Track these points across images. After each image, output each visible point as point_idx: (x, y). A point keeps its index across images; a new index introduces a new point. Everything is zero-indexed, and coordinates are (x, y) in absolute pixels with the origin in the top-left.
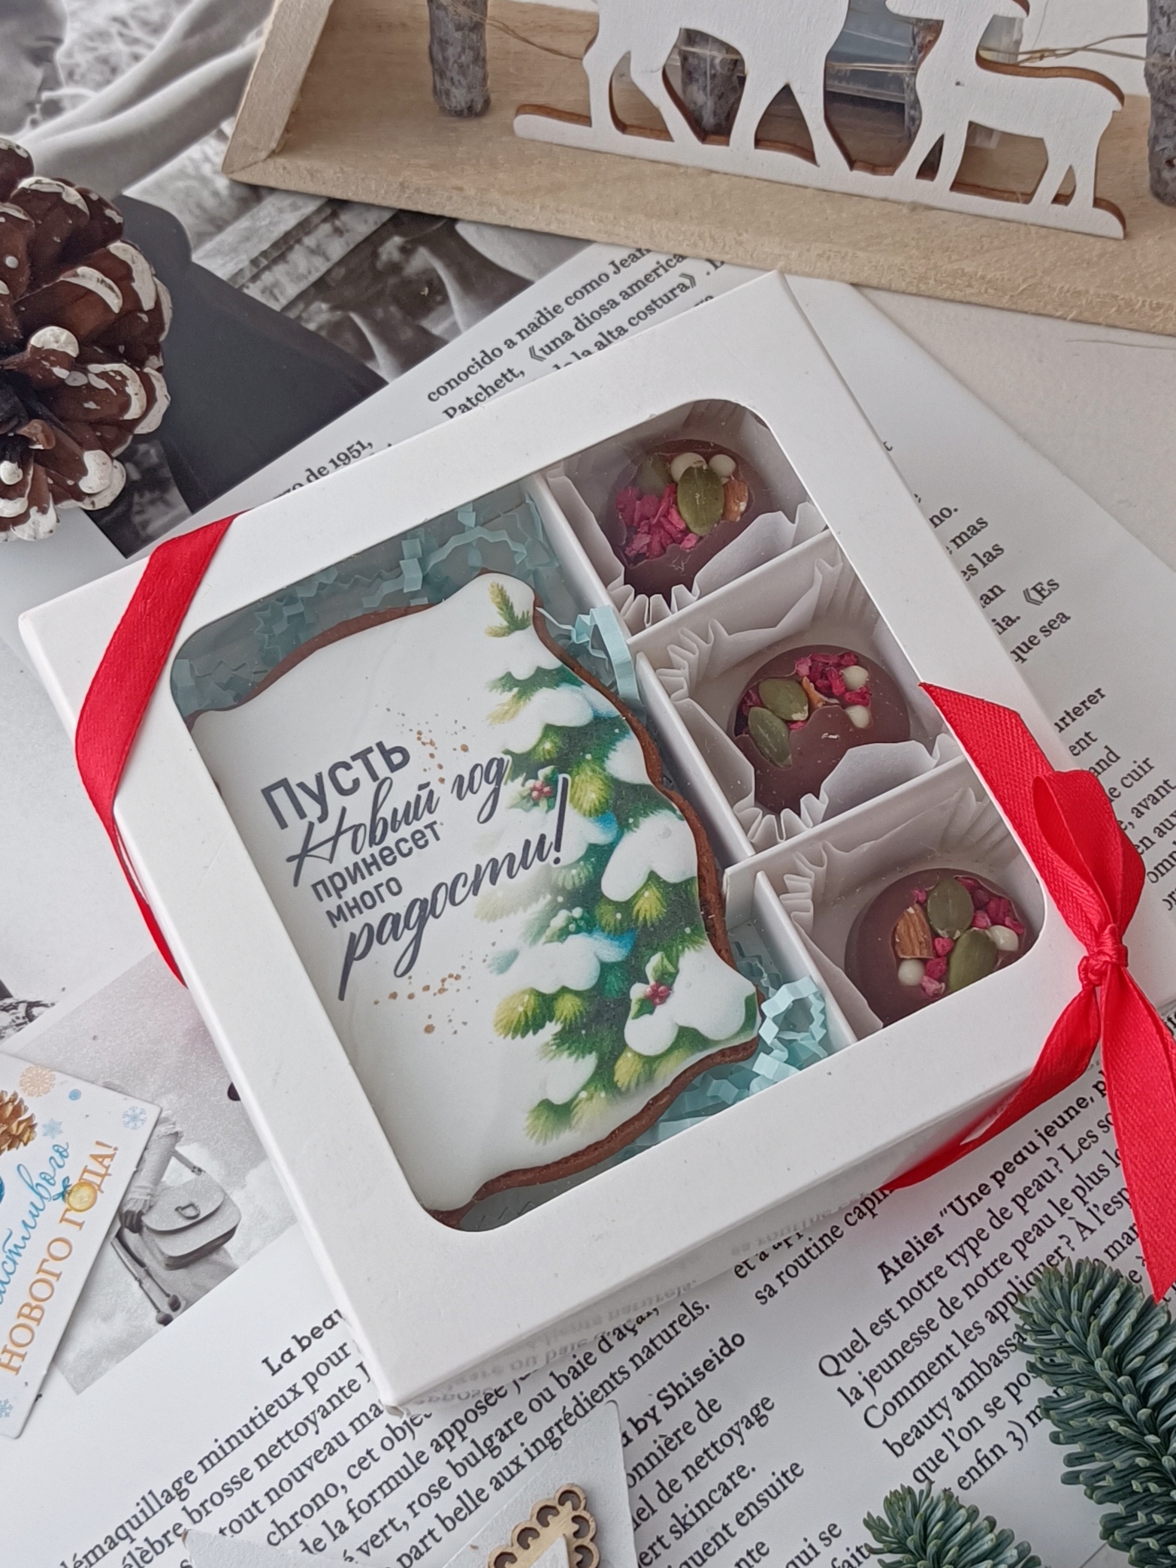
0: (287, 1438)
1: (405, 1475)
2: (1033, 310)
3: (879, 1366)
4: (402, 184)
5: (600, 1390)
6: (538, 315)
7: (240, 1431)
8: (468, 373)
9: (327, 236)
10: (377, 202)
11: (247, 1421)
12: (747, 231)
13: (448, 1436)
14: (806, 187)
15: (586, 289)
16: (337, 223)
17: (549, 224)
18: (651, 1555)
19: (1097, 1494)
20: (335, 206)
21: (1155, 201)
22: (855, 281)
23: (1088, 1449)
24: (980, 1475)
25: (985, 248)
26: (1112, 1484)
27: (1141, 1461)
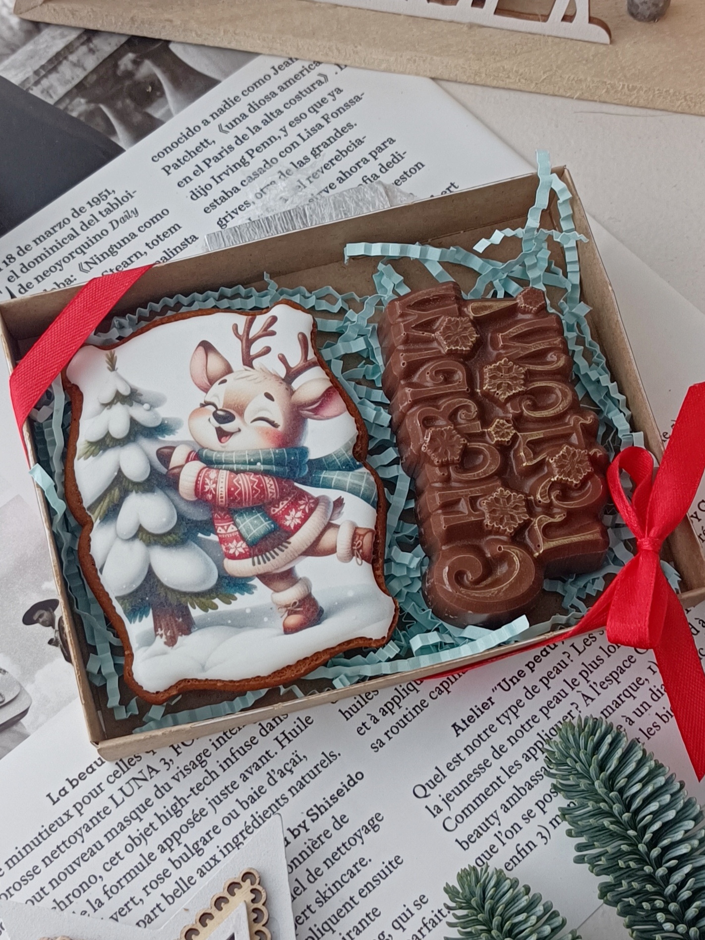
0: (63, 846)
1: (141, 868)
2: (551, 93)
3: (453, 791)
4: (132, 19)
5: (269, 810)
6: (224, 103)
7: (32, 842)
8: (178, 142)
9: (84, 54)
10: (117, 30)
11: (37, 835)
12: (360, 44)
13: (169, 842)
14: (400, 15)
15: (255, 85)
16: (91, 46)
17: (229, 43)
18: (303, 917)
19: (596, 869)
20: (89, 34)
21: (631, 18)
22: (433, 76)
23: (591, 840)
24: (519, 861)
25: (518, 52)
26: (605, 863)
27: (624, 848)
